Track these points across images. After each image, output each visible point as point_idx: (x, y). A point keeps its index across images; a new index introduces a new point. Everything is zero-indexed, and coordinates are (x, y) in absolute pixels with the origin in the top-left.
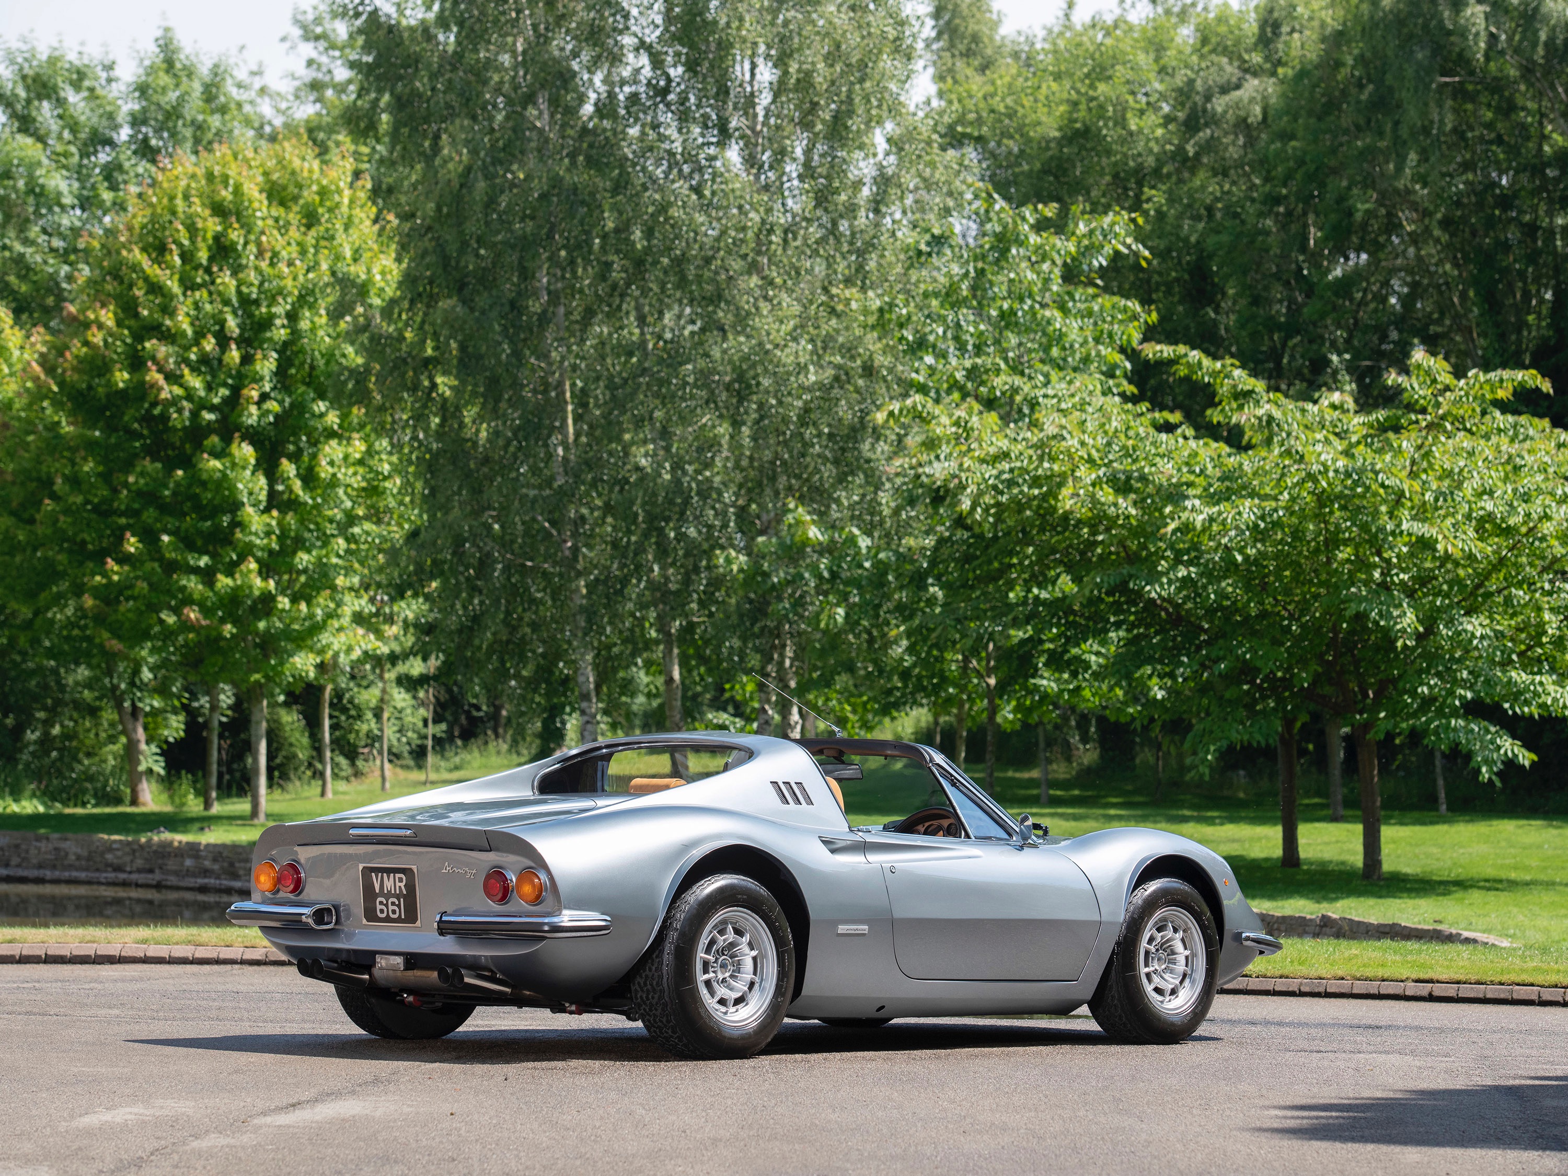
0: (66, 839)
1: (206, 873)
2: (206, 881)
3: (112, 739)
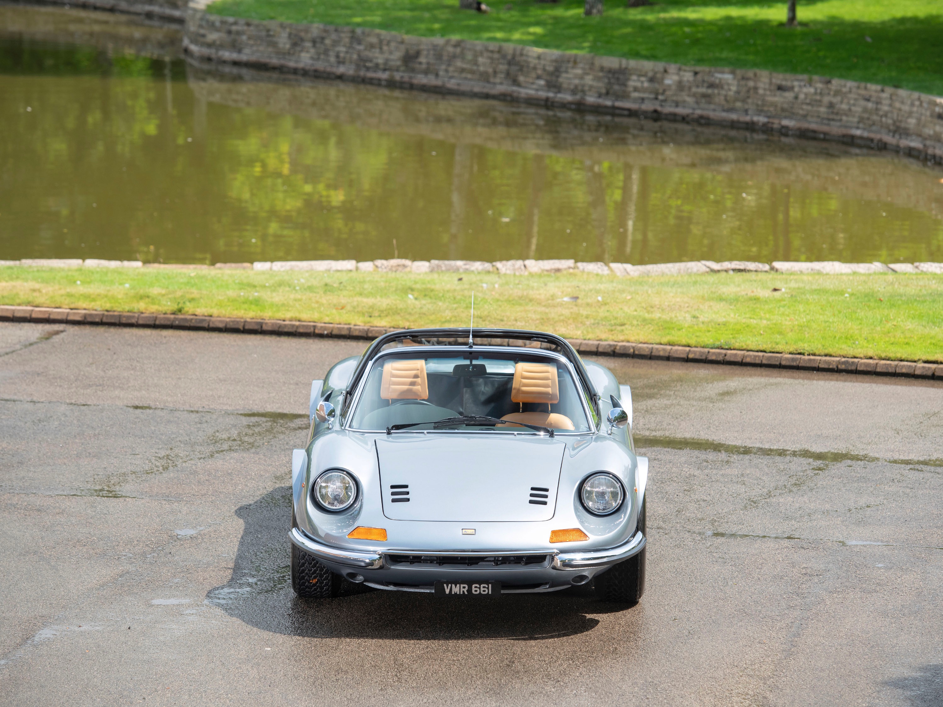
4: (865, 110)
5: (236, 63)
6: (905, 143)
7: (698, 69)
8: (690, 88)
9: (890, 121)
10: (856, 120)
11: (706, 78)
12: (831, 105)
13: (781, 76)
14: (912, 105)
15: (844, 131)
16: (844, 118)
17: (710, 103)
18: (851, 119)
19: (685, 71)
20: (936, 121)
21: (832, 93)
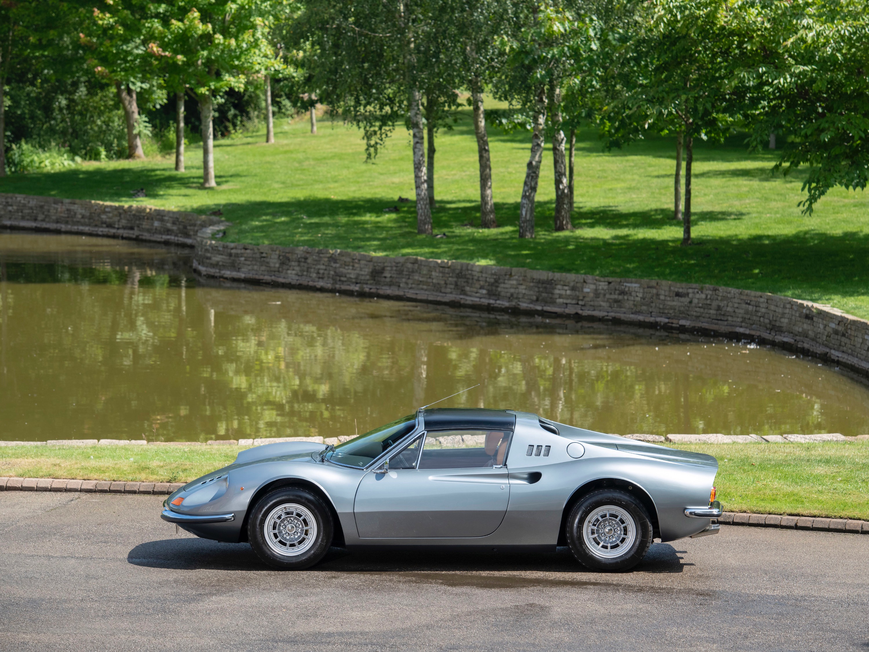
0: (74, 204)
1: (168, 231)
2: (169, 237)
3: (116, 107)
4: (747, 312)
5: (234, 280)
6: (779, 338)
7: (611, 279)
8: (605, 295)
9: (767, 321)
10: (739, 320)
11: (617, 287)
12: (719, 308)
13: (678, 285)
14: (784, 307)
15: (730, 329)
16: (730, 318)
17: (621, 307)
18: (735, 319)
19: (600, 281)
20: (804, 320)
21: (719, 298)
